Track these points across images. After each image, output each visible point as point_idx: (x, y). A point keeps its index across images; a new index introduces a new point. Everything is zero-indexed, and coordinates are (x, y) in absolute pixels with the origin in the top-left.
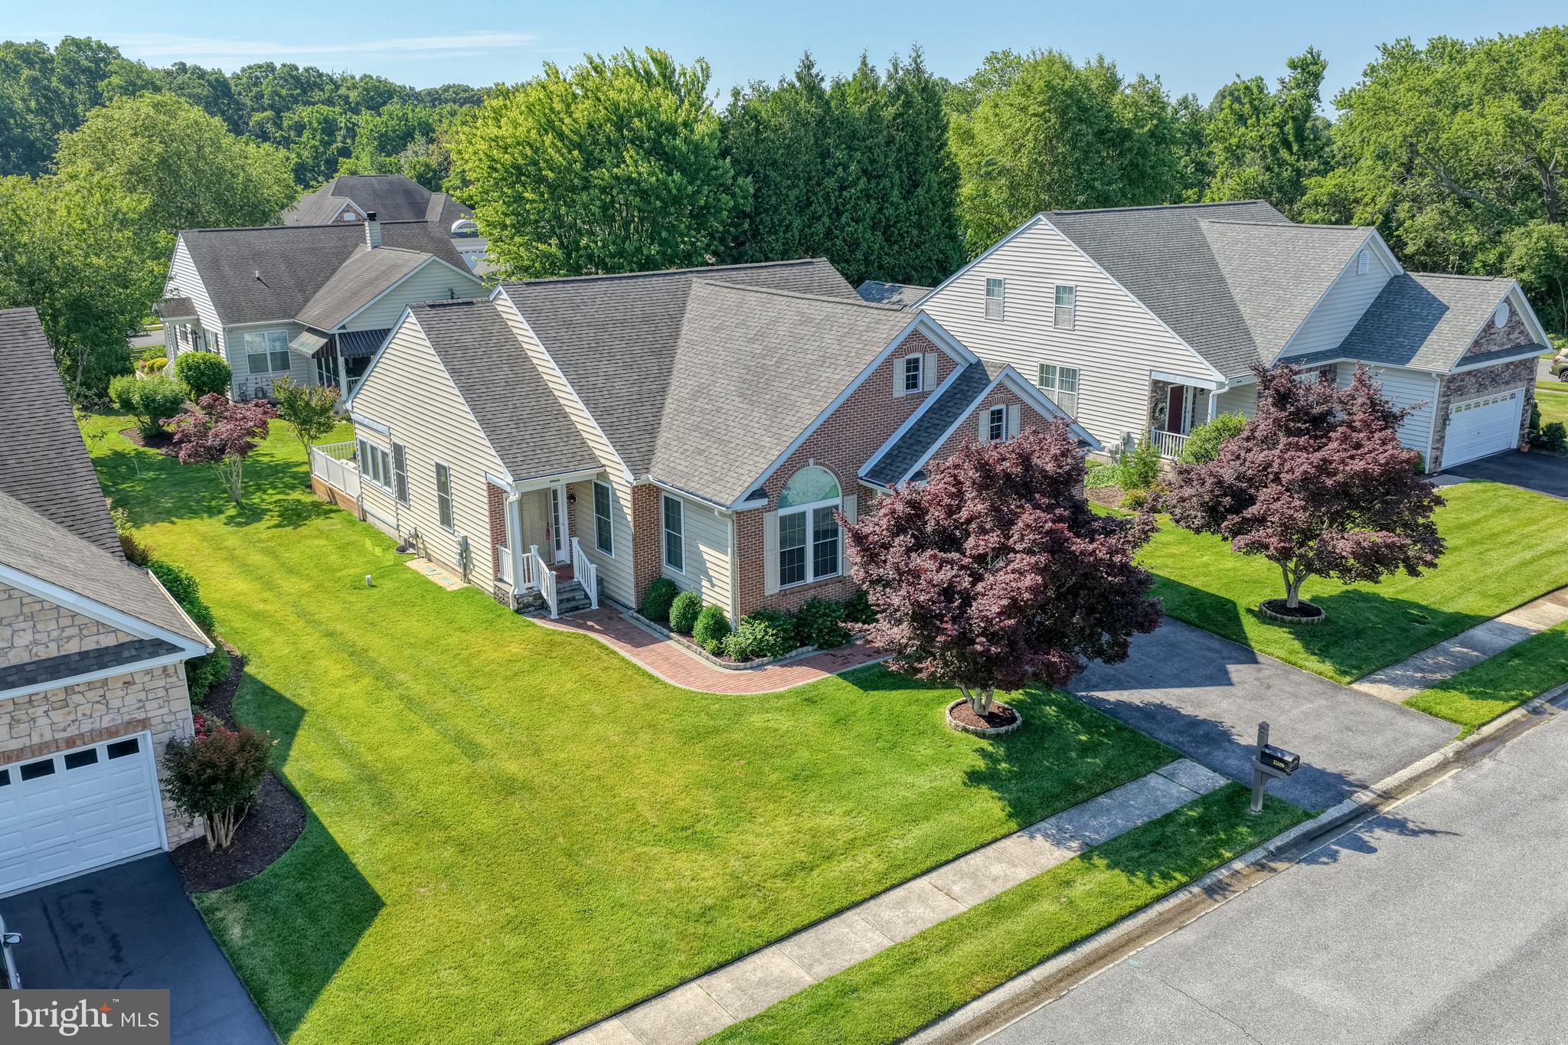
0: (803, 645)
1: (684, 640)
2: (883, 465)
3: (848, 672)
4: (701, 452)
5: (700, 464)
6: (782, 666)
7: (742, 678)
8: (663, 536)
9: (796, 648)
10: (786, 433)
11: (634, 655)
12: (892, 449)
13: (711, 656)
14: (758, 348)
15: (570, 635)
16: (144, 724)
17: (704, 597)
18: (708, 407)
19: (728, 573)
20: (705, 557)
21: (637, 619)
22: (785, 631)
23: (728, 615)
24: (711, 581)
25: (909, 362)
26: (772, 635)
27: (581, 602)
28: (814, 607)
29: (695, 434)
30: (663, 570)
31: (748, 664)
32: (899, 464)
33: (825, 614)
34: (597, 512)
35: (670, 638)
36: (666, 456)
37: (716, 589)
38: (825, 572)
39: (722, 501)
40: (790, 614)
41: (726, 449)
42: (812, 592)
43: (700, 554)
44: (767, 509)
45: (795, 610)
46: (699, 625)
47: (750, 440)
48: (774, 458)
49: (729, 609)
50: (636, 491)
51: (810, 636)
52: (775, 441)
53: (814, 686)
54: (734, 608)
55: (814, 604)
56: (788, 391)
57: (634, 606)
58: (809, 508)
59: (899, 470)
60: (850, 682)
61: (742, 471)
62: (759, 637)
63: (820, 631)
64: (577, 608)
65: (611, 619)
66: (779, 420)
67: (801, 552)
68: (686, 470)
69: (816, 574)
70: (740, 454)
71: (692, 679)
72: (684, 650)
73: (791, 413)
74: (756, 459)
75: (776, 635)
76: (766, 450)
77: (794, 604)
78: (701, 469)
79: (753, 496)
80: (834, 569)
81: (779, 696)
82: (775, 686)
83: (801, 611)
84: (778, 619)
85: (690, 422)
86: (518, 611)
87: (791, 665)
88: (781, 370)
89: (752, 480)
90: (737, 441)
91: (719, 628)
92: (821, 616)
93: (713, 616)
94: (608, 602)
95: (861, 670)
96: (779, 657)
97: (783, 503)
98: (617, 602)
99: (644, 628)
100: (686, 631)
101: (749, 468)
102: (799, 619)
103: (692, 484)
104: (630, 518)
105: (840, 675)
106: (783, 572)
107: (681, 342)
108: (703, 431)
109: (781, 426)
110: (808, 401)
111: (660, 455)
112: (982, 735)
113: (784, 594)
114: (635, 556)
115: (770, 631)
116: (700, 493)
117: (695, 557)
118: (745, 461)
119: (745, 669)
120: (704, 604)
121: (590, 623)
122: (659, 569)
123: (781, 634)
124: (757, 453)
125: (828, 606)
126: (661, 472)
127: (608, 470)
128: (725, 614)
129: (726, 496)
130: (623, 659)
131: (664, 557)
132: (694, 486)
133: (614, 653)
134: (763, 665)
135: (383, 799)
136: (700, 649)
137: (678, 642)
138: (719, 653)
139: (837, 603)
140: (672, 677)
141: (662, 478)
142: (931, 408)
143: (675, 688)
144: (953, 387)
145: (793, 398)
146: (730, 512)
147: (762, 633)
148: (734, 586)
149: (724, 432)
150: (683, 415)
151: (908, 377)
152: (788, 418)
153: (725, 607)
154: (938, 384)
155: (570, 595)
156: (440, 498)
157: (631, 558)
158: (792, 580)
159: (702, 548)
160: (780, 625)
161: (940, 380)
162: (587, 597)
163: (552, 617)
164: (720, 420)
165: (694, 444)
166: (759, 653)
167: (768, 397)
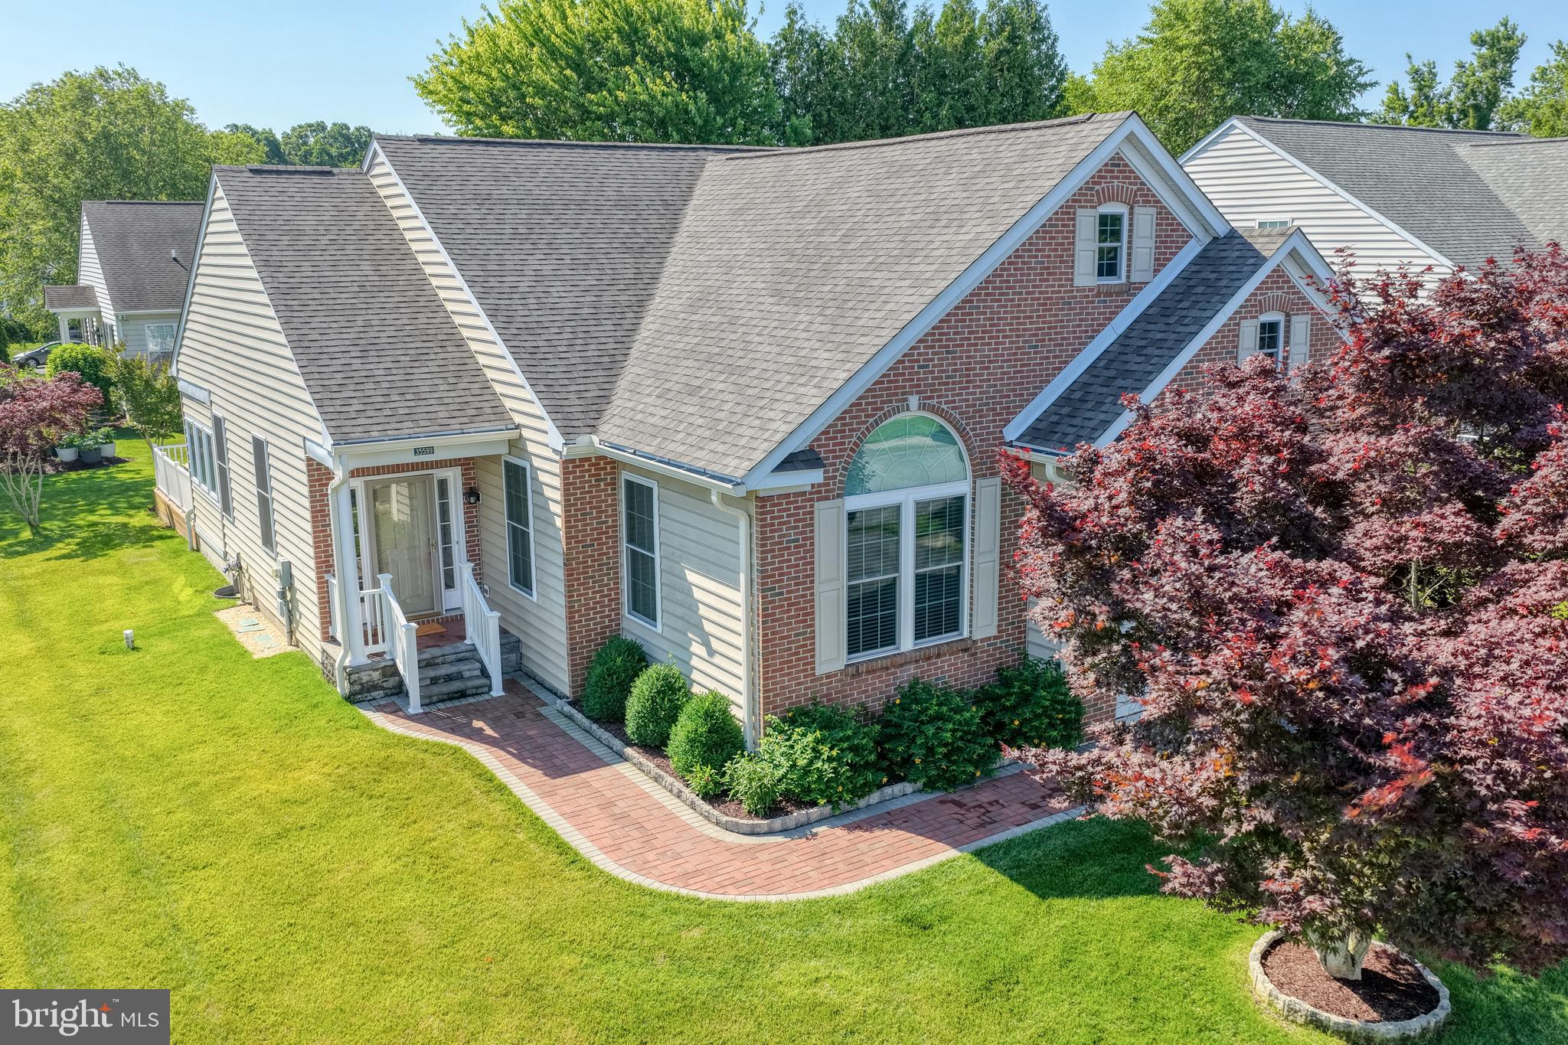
0: (894, 779)
1: (649, 764)
2: (1055, 418)
3: (997, 847)
4: (693, 391)
5: (692, 410)
6: (851, 827)
7: (763, 856)
8: (624, 560)
9: (880, 786)
10: (863, 340)
11: (545, 795)
12: (1071, 389)
13: (699, 802)
14: (809, 223)
15: (428, 748)
17: (695, 676)
18: (714, 319)
19: (740, 627)
20: (698, 594)
21: (570, 717)
22: (854, 749)
23: (740, 713)
24: (707, 644)
25: (1104, 219)
26: (830, 759)
27: (470, 684)
28: (917, 702)
29: (687, 363)
30: (624, 624)
31: (777, 823)
32: (1088, 415)
33: (939, 717)
34: (510, 518)
35: (624, 758)
36: (630, 404)
37: (717, 660)
38: (936, 631)
39: (727, 472)
40: (867, 716)
41: (742, 381)
42: (911, 670)
43: (686, 589)
44: (821, 493)
45: (877, 706)
46: (680, 733)
47: (790, 360)
48: (836, 385)
49: (742, 700)
50: (571, 467)
51: (908, 761)
52: (840, 356)
53: (925, 882)
54: (752, 699)
55: (914, 694)
56: (867, 274)
57: (566, 690)
58: (908, 499)
59: (1092, 424)
60: (1004, 872)
61: (771, 415)
62: (802, 762)
63: (930, 751)
64: (462, 694)
65: (520, 715)
66: (848, 321)
67: (890, 589)
68: (664, 423)
69: (919, 634)
70: (768, 385)
71: (651, 856)
72: (648, 786)
73: (873, 306)
74: (802, 390)
75: (838, 759)
76: (820, 373)
77: (875, 693)
78: (691, 419)
79: (791, 462)
80: (954, 625)
81: (844, 908)
82: (834, 879)
83: (889, 708)
84: (841, 725)
85: (680, 346)
86: (351, 699)
87: (868, 825)
88: (851, 246)
89: (789, 428)
90: (765, 366)
91: (719, 741)
92: (932, 720)
93: (708, 715)
94: (526, 683)
95: (1024, 842)
96: (844, 806)
97: (854, 482)
98: (541, 684)
99: (578, 735)
100: (655, 746)
101: (786, 407)
102: (887, 724)
103: (672, 446)
104: (559, 522)
105: (978, 854)
106: (852, 627)
107: (681, 238)
108: (702, 357)
109: (851, 330)
110: (907, 283)
111: (621, 400)
113: (854, 672)
114: (569, 596)
115: (825, 749)
116: (685, 460)
117: (678, 596)
118: (778, 396)
119: (771, 833)
120: (696, 689)
121: (478, 724)
122: (618, 620)
123: (849, 757)
124: (802, 380)
125: (945, 698)
126: (616, 431)
127: (526, 433)
128: (734, 711)
129: (734, 462)
130: (517, 806)
131: (625, 598)
132: (674, 449)
133: (502, 788)
134: (809, 824)
136: (678, 785)
137: (639, 766)
138: (716, 795)
139: (960, 693)
140: (610, 850)
141: (617, 441)
142: (1144, 314)
143: (610, 880)
144: (1185, 276)
145: (875, 283)
146: (741, 492)
147: (809, 754)
148: (751, 653)
149: (740, 354)
150: (670, 337)
151: (1101, 250)
152: (867, 314)
153: (733, 696)
154: (1156, 271)
155: (451, 669)
156: (260, 496)
157: (562, 600)
158: (871, 645)
159: (692, 577)
160: (848, 738)
161: (1160, 263)
162: (484, 673)
163: (411, 711)
164: (733, 336)
165: (684, 379)
166: (801, 799)
167: (826, 289)
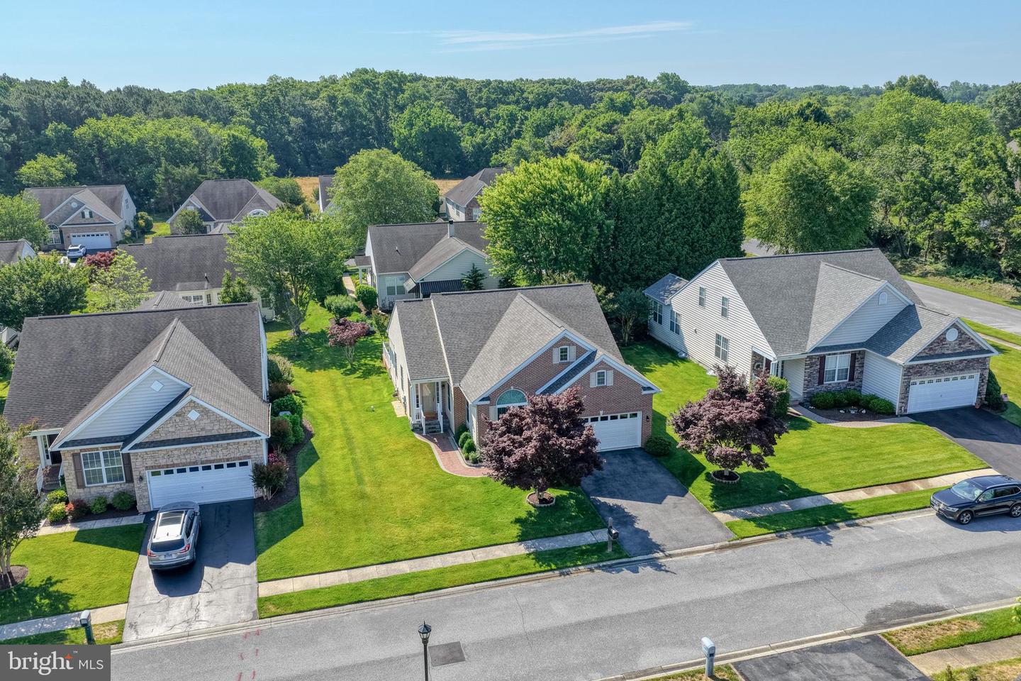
1: (459, 451)
4: (477, 377)
7: (469, 470)
8: (466, 408)
10: (502, 376)
11: (440, 454)
14: (516, 334)
15: (423, 443)
16: (249, 457)
18: (490, 357)
21: (453, 440)
25: (562, 349)
27: (436, 430)
29: (480, 369)
31: (474, 465)
35: (455, 449)
37: (474, 433)
41: (484, 378)
44: (492, 404)
46: (465, 446)
47: (492, 375)
50: (455, 389)
52: (498, 378)
54: (477, 442)
56: (513, 357)
57: (453, 432)
58: (511, 406)
65: (443, 438)
66: (503, 369)
68: (470, 384)
71: (451, 467)
72: (459, 456)
73: (508, 367)
79: (483, 400)
81: (475, 479)
82: (478, 476)
85: (482, 363)
86: (413, 430)
88: (516, 346)
90: (488, 376)
91: (471, 448)
93: (471, 442)
94: (449, 431)
97: (499, 402)
99: (450, 443)
100: (462, 447)
107: (499, 324)
108: (483, 368)
109: (502, 372)
110: (515, 363)
111: (467, 375)
112: (534, 506)
114: (455, 415)
121: (435, 440)
122: (465, 421)
126: (461, 387)
127: (450, 381)
128: (474, 442)
130: (434, 457)
131: (466, 416)
133: (433, 452)
135: (323, 494)
136: (462, 456)
138: (467, 459)
140: (444, 465)
142: (572, 369)
143: (441, 470)
144: (582, 360)
145: (512, 360)
148: (478, 432)
149: (488, 370)
150: (482, 359)
151: (561, 356)
153: (475, 439)
154: (575, 360)
155: (432, 426)
161: (577, 357)
162: (439, 428)
163: (422, 435)
164: (489, 365)
165: (477, 374)
166: (480, 462)
167: (507, 357)
